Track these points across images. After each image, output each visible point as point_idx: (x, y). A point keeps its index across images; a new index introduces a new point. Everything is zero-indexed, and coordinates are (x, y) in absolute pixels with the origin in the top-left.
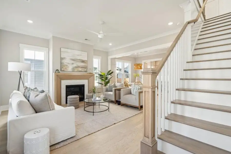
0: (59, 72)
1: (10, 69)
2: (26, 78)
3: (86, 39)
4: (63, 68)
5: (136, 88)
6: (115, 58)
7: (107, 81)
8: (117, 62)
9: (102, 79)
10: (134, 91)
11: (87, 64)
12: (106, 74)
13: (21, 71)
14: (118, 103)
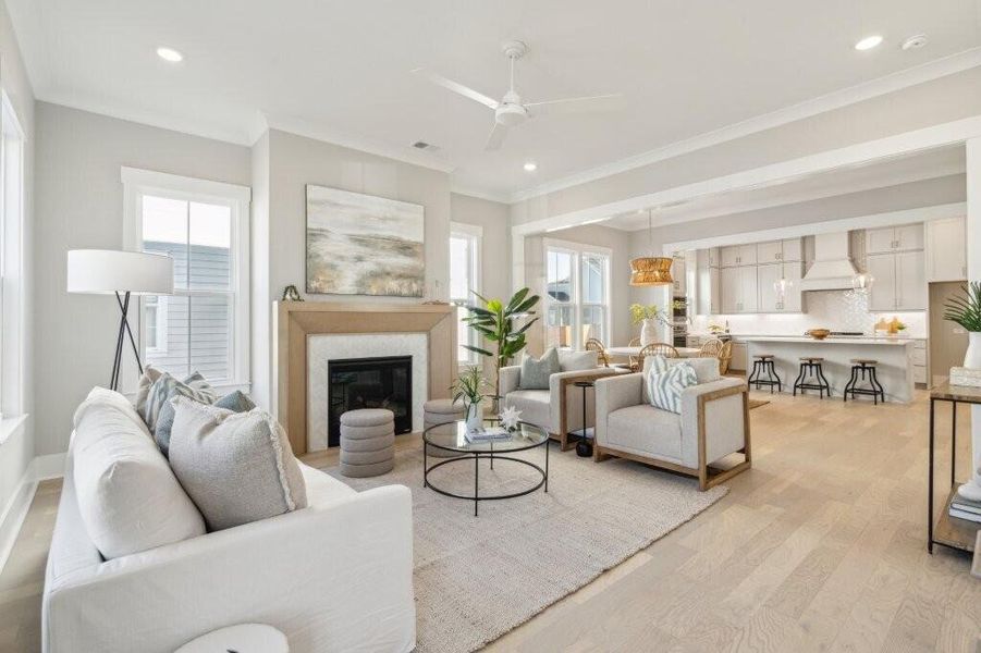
0: (299, 299)
1: (75, 285)
2: (147, 326)
3: (421, 145)
4: (318, 280)
5: (676, 377)
6: (542, 235)
7: (510, 339)
8: (549, 253)
9: (489, 332)
10: (666, 388)
11: (424, 260)
12: (506, 308)
13: (128, 293)
14: (581, 446)
